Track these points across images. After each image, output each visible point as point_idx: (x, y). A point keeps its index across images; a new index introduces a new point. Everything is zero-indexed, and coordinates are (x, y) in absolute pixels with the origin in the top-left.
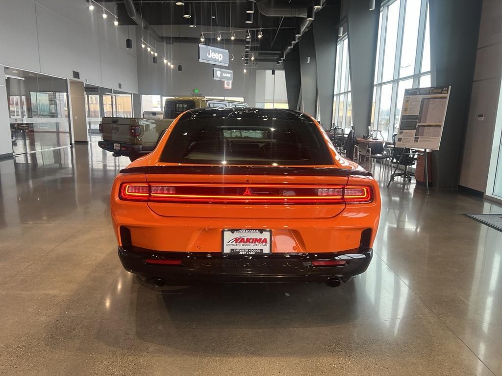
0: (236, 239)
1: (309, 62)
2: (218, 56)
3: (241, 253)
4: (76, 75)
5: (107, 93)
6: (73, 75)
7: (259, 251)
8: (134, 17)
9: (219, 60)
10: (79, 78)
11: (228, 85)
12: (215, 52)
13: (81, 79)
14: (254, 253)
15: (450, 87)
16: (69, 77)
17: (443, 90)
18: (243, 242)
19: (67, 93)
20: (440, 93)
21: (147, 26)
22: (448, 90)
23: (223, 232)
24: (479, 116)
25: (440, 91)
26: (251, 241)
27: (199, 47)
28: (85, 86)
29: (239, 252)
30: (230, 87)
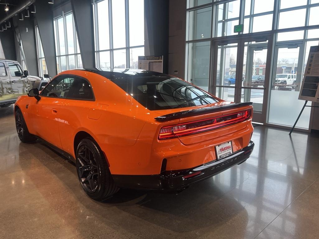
1: (27, 31)
7: (230, 153)
15: (163, 56)
17: (159, 58)
18: (223, 150)
20: (158, 59)
22: (162, 58)
23: (215, 147)
24: (175, 71)
25: (158, 58)
26: (226, 149)
29: (223, 157)
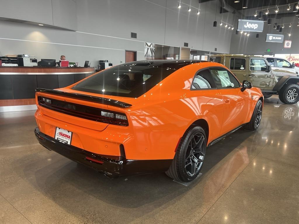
0: (60, 132)
2: (253, 26)
3: (60, 141)
4: (186, 45)
5: (205, 54)
6: (184, 44)
7: (66, 142)
8: (224, 7)
9: (255, 29)
10: (187, 46)
11: (288, 45)
12: (251, 23)
13: (189, 47)
14: (64, 143)
16: (181, 46)
18: (62, 135)
19: (179, 55)
21: (234, 11)
23: (56, 127)
26: (65, 135)
27: (238, 21)
28: (191, 50)
29: (60, 140)
30: (290, 46)
